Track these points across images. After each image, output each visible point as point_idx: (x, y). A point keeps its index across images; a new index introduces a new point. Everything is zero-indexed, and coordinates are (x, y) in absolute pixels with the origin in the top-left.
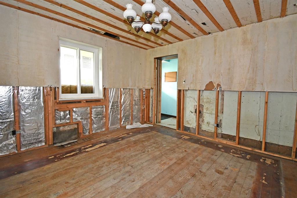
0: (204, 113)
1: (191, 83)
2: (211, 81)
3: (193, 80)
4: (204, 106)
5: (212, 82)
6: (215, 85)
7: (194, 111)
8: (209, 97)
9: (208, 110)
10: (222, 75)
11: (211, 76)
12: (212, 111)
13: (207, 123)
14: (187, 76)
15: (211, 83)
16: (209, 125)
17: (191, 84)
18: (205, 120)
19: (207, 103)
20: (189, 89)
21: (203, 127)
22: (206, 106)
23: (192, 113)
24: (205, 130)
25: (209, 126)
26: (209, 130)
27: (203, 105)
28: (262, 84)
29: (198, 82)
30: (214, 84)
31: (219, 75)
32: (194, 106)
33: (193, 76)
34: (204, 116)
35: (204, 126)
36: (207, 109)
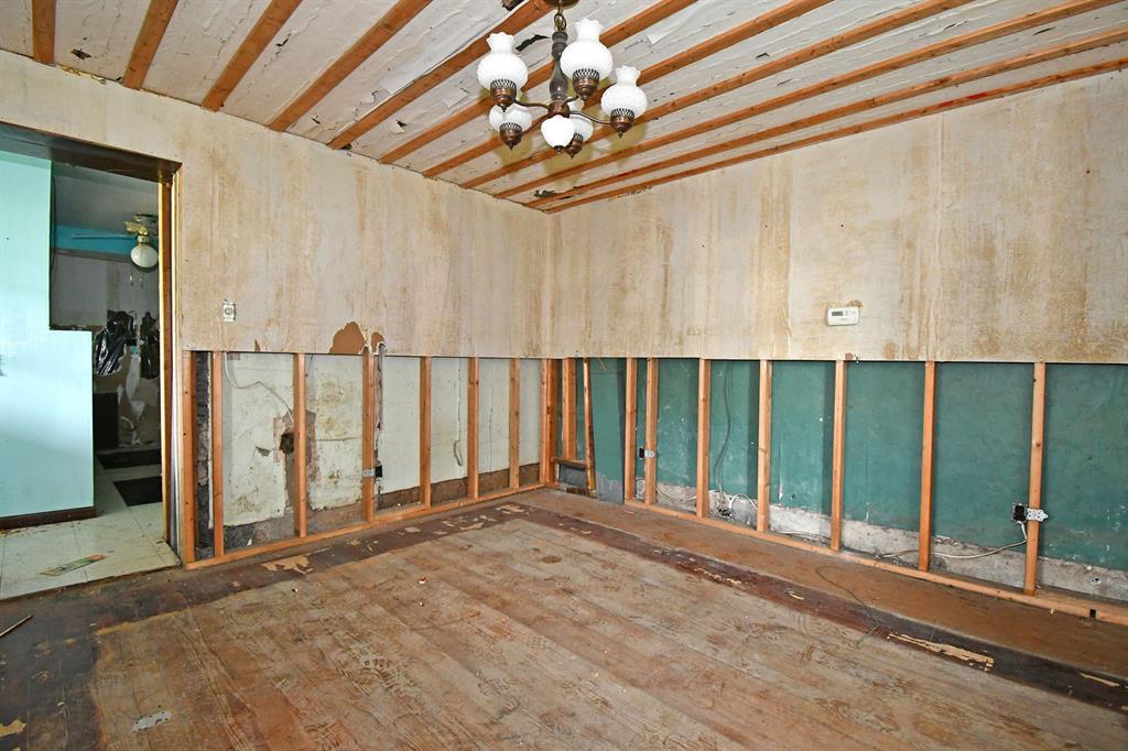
0: (318, 443)
1: (270, 321)
2: (352, 320)
3: (280, 310)
4: (314, 415)
5: (357, 326)
6: (368, 337)
7: (273, 443)
8: (334, 381)
9: (331, 428)
10: (385, 305)
11: (352, 305)
12: (348, 429)
13: (331, 477)
14: (244, 286)
15: (353, 327)
16: (336, 483)
17: (269, 325)
18: (321, 470)
19: (328, 402)
20: (257, 346)
21: (315, 498)
22: (323, 414)
23: (264, 452)
24: (326, 504)
25: (336, 487)
26: (339, 499)
27: (314, 411)
28: (470, 340)
29: (303, 320)
30: (364, 334)
31: (378, 303)
32: (271, 425)
33: (279, 295)
34: (319, 453)
35: (319, 495)
36: (330, 424)
